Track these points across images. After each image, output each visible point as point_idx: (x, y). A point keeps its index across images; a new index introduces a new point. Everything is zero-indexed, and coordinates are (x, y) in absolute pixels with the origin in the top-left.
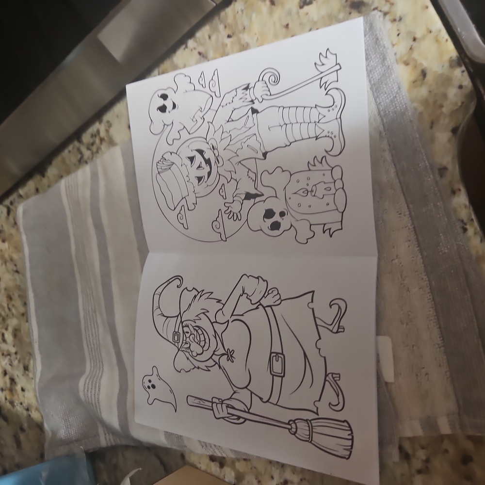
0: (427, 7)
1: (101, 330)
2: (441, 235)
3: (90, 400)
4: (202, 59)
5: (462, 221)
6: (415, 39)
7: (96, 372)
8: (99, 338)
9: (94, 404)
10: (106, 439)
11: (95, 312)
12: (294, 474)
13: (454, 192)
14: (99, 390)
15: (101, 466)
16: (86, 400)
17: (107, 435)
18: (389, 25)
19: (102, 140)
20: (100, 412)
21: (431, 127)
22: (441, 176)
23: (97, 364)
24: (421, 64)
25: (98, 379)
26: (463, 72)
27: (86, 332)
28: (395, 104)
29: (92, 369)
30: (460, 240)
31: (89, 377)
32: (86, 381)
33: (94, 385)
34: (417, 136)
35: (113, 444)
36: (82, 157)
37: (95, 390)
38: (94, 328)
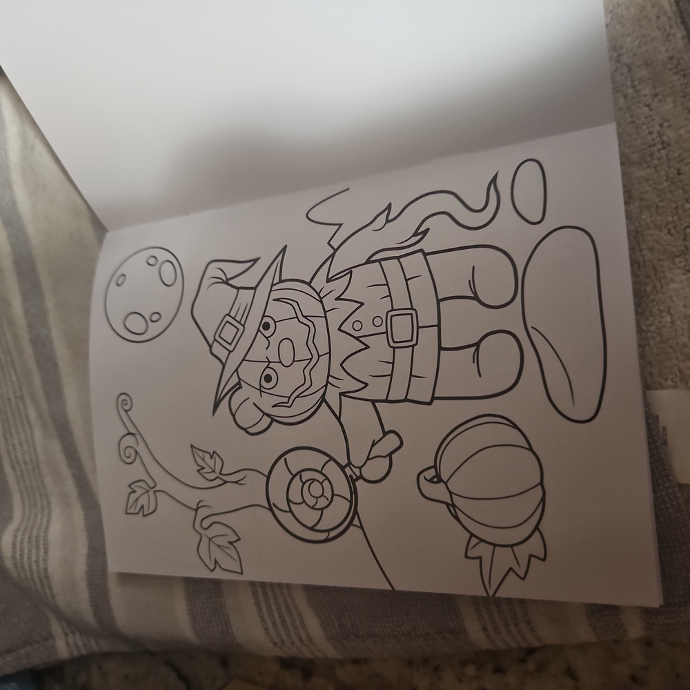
1: (38, 434)
3: (28, 573)
7: (36, 516)
8: (35, 450)
9: (37, 581)
10: (68, 644)
11: (22, 398)
12: (461, 681)
14: (46, 552)
16: (19, 575)
17: (70, 636)
20: (53, 596)
25: (43, 530)
29: (27, 512)
31: (22, 528)
32: (15, 537)
33: (34, 543)
35: (84, 652)
37: (38, 554)
38: (24, 430)
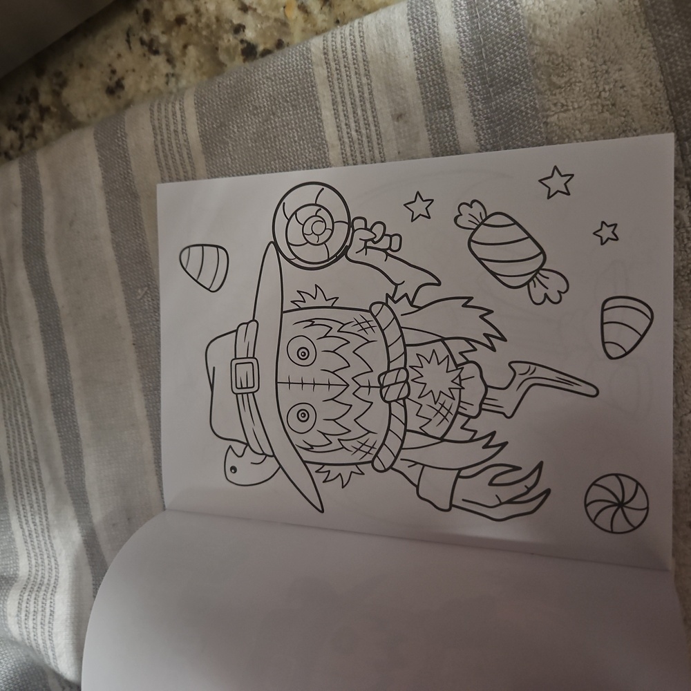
14: (52, 615)
19: (44, 111)
27: (16, 500)
29: (33, 570)
33: (40, 604)
37: (43, 616)
38: (36, 492)
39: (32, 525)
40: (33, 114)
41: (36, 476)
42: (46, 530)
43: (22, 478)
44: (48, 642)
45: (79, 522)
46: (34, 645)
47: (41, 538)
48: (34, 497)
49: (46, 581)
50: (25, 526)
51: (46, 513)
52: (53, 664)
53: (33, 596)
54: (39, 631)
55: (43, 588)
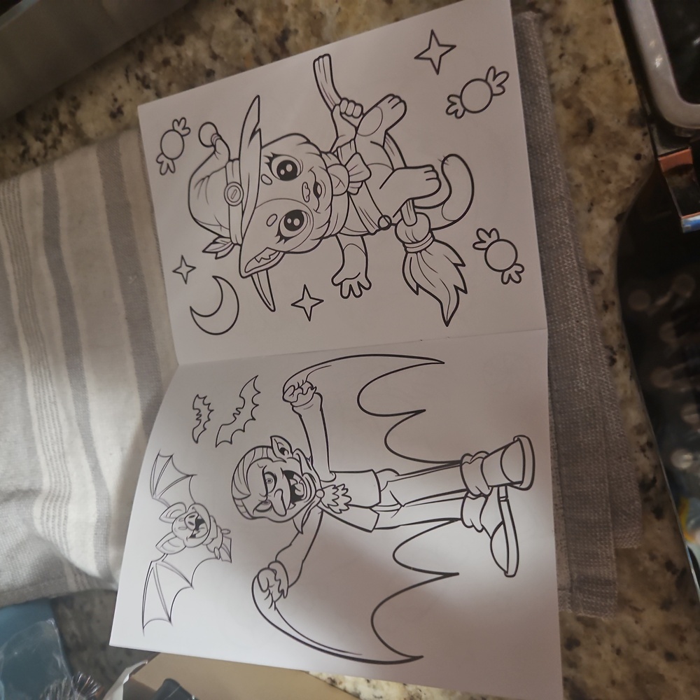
0: (609, 21)
2: (580, 365)
4: (243, 24)
5: (611, 349)
6: (584, 69)
7: (60, 491)
9: (58, 538)
10: (76, 582)
11: (55, 403)
13: (606, 307)
14: (66, 519)
15: (68, 613)
16: (44, 532)
17: (78, 576)
18: (549, 37)
19: (63, 128)
20: (68, 551)
21: (590, 211)
22: (593, 282)
23: (60, 480)
24: (589, 111)
25: (64, 503)
26: (645, 134)
27: (40, 433)
28: (543, 166)
29: (53, 487)
30: (604, 374)
31: (49, 499)
32: (44, 505)
33: (57, 511)
34: (567, 222)
35: (88, 587)
36: (26, 151)
37: (60, 519)
38: (55, 427)
39: (52, 453)
40: (55, 129)
41: (55, 416)
42: (62, 457)
43: (45, 416)
44: (63, 539)
45: (86, 451)
46: (53, 541)
47: (59, 462)
48: (53, 431)
49: (62, 494)
50: (47, 453)
51: (62, 444)
52: (67, 556)
53: (53, 504)
54: (57, 530)
55: (60, 499)
